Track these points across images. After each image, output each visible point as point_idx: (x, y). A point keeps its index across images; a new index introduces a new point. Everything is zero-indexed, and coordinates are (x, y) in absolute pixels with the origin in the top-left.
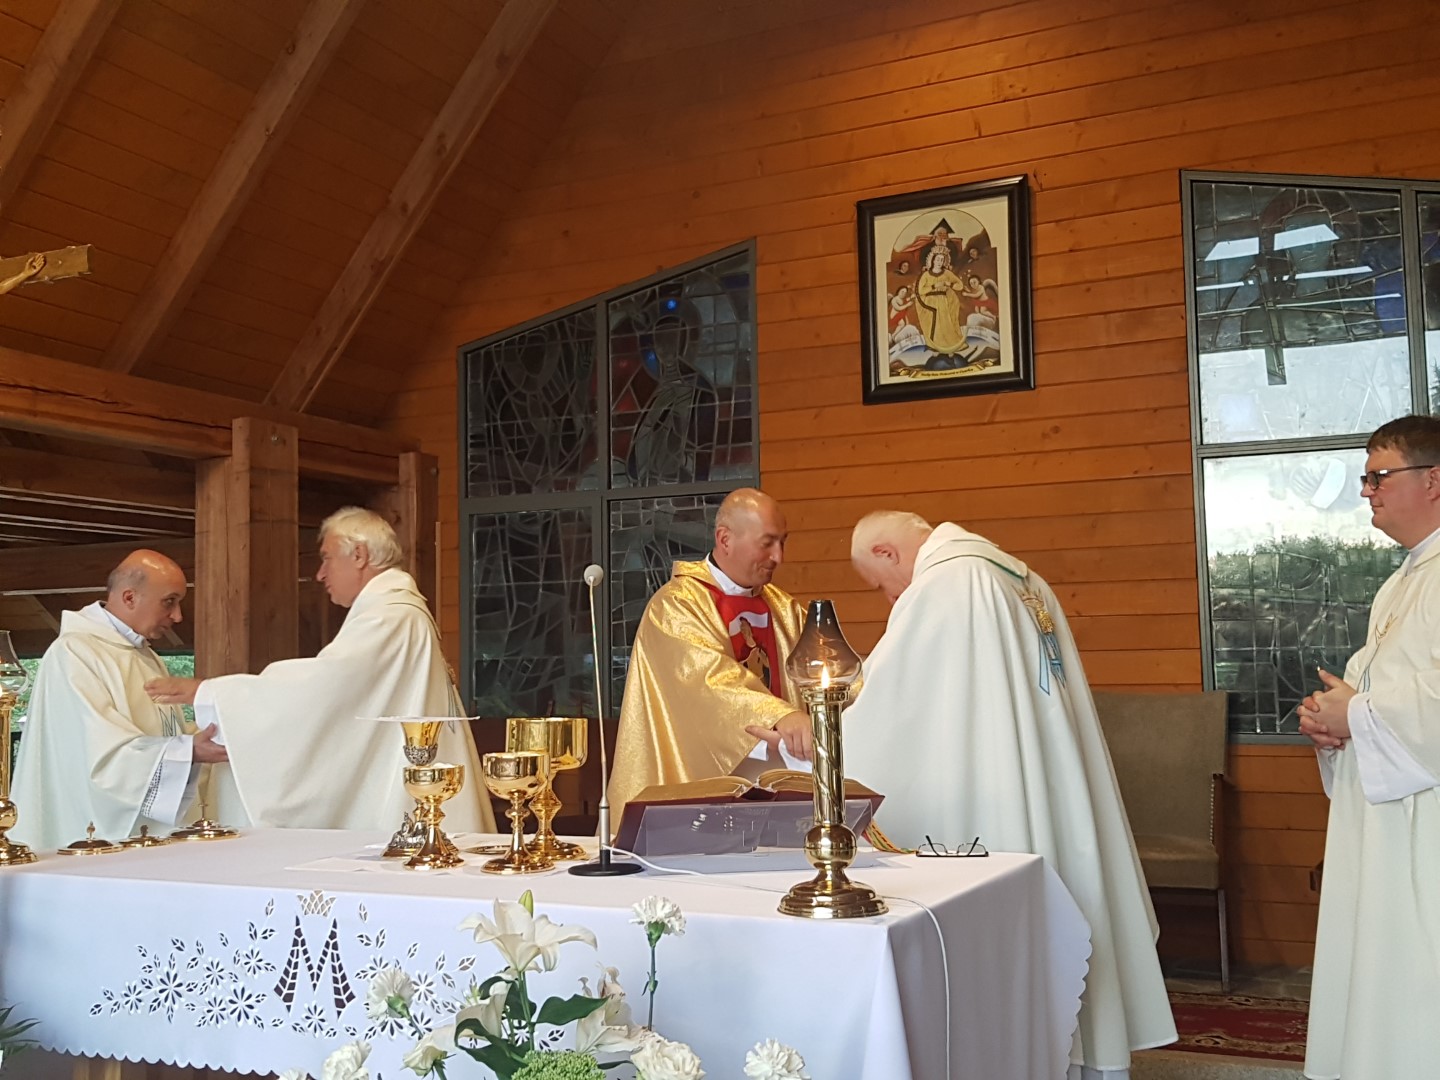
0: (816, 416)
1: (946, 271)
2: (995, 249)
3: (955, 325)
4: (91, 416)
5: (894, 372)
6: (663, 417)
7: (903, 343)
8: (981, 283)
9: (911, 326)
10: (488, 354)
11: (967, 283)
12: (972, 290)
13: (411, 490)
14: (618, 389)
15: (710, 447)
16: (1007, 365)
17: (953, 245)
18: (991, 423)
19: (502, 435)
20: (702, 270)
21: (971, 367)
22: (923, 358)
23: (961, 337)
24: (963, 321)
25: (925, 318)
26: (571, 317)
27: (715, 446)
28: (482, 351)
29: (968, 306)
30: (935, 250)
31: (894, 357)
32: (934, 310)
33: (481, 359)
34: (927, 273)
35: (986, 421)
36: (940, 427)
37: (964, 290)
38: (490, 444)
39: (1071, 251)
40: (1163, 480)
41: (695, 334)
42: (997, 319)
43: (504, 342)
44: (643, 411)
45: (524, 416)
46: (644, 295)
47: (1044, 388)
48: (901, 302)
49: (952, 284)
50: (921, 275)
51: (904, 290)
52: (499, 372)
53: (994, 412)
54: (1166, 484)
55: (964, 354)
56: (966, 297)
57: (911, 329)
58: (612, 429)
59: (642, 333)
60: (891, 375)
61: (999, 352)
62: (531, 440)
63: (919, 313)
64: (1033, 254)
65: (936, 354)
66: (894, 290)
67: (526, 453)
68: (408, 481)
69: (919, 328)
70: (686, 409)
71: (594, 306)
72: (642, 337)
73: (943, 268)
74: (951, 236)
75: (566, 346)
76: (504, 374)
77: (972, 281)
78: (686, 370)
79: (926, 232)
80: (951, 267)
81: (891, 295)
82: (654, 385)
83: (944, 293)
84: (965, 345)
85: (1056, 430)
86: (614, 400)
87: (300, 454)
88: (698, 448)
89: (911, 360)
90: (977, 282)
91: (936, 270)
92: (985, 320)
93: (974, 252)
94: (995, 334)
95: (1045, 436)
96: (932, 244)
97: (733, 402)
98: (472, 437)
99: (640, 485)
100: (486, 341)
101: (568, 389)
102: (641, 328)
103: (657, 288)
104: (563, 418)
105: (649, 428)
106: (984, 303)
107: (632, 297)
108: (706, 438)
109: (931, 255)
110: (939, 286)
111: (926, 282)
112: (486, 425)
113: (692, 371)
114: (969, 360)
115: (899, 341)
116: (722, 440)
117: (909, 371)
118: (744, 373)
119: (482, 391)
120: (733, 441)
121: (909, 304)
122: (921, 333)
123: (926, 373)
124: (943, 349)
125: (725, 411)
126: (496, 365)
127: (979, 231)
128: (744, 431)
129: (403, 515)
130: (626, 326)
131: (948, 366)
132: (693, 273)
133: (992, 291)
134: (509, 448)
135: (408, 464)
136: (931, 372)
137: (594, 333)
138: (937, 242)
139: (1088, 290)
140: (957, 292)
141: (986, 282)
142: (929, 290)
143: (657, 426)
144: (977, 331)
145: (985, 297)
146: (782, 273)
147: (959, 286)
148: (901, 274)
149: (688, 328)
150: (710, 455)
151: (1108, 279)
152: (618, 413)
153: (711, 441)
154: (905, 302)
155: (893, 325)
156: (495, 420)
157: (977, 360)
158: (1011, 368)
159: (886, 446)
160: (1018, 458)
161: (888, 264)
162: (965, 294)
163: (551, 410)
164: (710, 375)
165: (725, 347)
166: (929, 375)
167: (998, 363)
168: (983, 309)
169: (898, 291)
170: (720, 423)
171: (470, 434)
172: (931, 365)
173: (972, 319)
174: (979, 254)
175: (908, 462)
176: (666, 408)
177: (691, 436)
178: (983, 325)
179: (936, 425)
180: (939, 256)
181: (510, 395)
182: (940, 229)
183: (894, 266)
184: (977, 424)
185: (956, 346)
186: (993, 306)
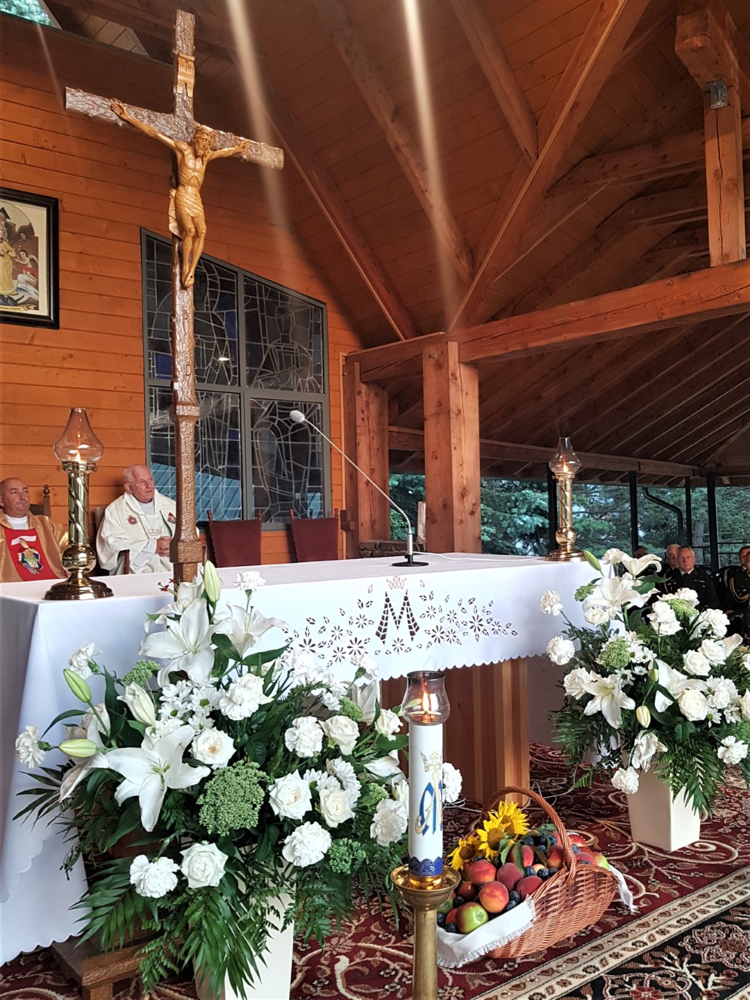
2: (37, 238)
3: (9, 278)
8: (27, 256)
11: (18, 253)
12: (21, 259)
16: (43, 311)
17: (9, 227)
18: (29, 344)
23: (13, 287)
24: (15, 277)
29: (18, 269)
35: (27, 342)
37: (16, 258)
39: (81, 253)
40: (130, 394)
42: (38, 281)
47: (64, 331)
53: (33, 338)
54: (131, 397)
55: (15, 298)
56: (17, 263)
61: (38, 302)
64: (60, 248)
74: (8, 220)
77: (21, 253)
80: (7, 240)
83: (2, 256)
84: (15, 293)
85: (71, 356)
90: (25, 255)
92: (30, 280)
93: (23, 235)
94: (36, 291)
95: (64, 358)
106: (29, 269)
114: (19, 302)
127: (27, 224)
131: (4, 303)
133: (34, 263)
139: (91, 279)
140: (11, 257)
141: (30, 257)
144: (24, 286)
145: (30, 266)
147: (13, 254)
157: (23, 303)
158: (46, 314)
160: (46, 370)
162: (16, 260)
167: (37, 308)
168: (28, 272)
173: (20, 276)
174: (27, 237)
178: (28, 282)
182: (1, 213)
184: (21, 344)
185: (9, 292)
186: (35, 273)
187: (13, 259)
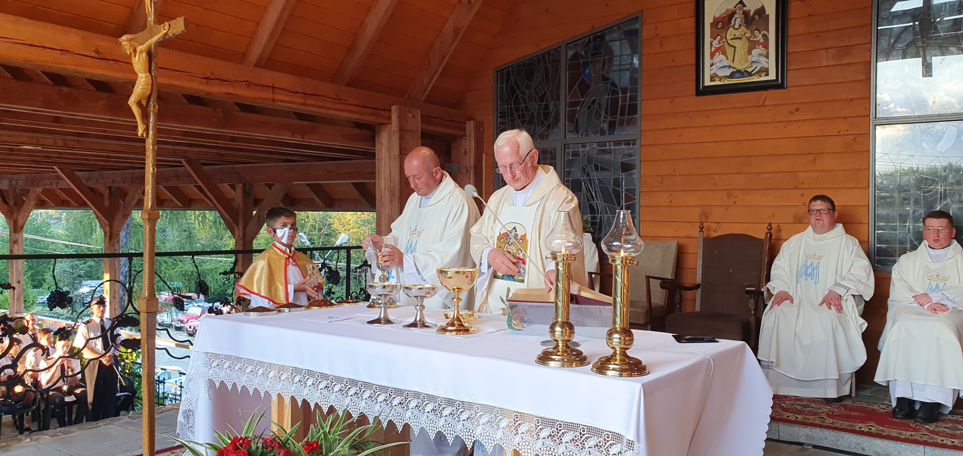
0: (671, 102)
1: (742, 27)
2: (768, 15)
3: (745, 55)
4: (330, 105)
5: (712, 79)
6: (592, 104)
7: (718, 64)
8: (760, 33)
9: (722, 55)
10: (508, 72)
11: (752, 33)
12: (755, 37)
13: (471, 138)
14: (570, 90)
15: (616, 118)
16: (772, 76)
17: (746, 14)
18: (763, 106)
19: (515, 113)
20: (615, 27)
21: (753, 77)
22: (728, 72)
23: (748, 62)
24: (750, 53)
25: (729, 51)
26: (548, 53)
27: (619, 117)
28: (505, 71)
29: (753, 45)
30: (736, 16)
31: (712, 72)
32: (735, 47)
33: (504, 75)
34: (732, 28)
35: (760, 105)
36: (735, 108)
37: (751, 37)
38: (508, 117)
39: (809, 15)
40: (854, 136)
41: (611, 60)
42: (768, 52)
43: (515, 66)
44: (583, 100)
45: (525, 102)
46: (585, 41)
47: (792, 89)
48: (717, 43)
49: (745, 34)
50: (728, 29)
51: (719, 37)
52: (513, 82)
53: (765, 100)
54: (855, 138)
55: (750, 70)
57: (722, 57)
58: (567, 109)
59: (584, 60)
60: (711, 81)
61: (768, 69)
62: (528, 114)
63: (726, 49)
64: (789, 17)
65: (735, 70)
66: (713, 37)
67: (526, 121)
68: (470, 134)
69: (726, 57)
70: (605, 98)
71: (560, 47)
72: (583, 62)
73: (740, 25)
74: (745, 8)
75: (546, 68)
76: (515, 81)
77: (755, 32)
78: (605, 79)
79: (731, 7)
80: (744, 25)
81: (712, 40)
82: (589, 86)
83: (740, 38)
84: (750, 66)
85: (797, 110)
86: (568, 95)
87: (422, 121)
88: (610, 118)
89: (722, 73)
90: (758, 33)
91: (736, 26)
92: (762, 52)
93: (757, 17)
94: (766, 60)
95: (791, 113)
96: (734, 13)
97: (628, 95)
98: (500, 113)
99: (580, 136)
100: (507, 66)
101: (546, 89)
102: (583, 57)
103: (592, 37)
104: (544, 103)
105: (585, 109)
106: (761, 44)
107: (579, 42)
108: (613, 113)
109: (734, 19)
110: (738, 35)
111: (731, 33)
112: (506, 107)
113: (609, 80)
114: (752, 73)
115: (716, 63)
116: (622, 114)
117: (721, 79)
118: (634, 81)
119: (505, 90)
120: (628, 115)
121: (722, 44)
122: (728, 59)
123: (729, 80)
124: (739, 67)
125: (624, 100)
126: (512, 77)
127: (760, 6)
128: (633, 109)
129: (468, 150)
130: (576, 57)
131: (742, 76)
132: (610, 29)
133: (766, 37)
134: (517, 118)
135: (470, 126)
136: (731, 80)
137: (559, 61)
138: (738, 12)
139: (818, 36)
141: (762, 33)
142: (733, 37)
143: (589, 107)
144: (757, 58)
145: (762, 41)
146: (656, 29)
147: (748, 35)
148: (718, 28)
149: (606, 57)
150: (616, 122)
151: (828, 31)
152: (570, 101)
153: (617, 114)
154: (719, 43)
155: (712, 55)
156: (511, 105)
157: (755, 73)
158: (774, 78)
159: (707, 117)
160: (776, 125)
161: (711, 23)
162: (751, 39)
163: (538, 100)
164: (617, 81)
165: (626, 67)
166: (730, 81)
167: (767, 75)
168: (761, 46)
169: (716, 37)
170: (621, 105)
171: (499, 111)
172: (731, 76)
173: (754, 52)
174: (759, 18)
175: (719, 126)
176: (594, 98)
177: (606, 113)
178: (760, 55)
179: (734, 106)
180: (738, 20)
181: (518, 92)
182: (739, 5)
183: (714, 25)
184: (755, 107)
185: (745, 66)
186: (766, 46)
187: (748, 38)
